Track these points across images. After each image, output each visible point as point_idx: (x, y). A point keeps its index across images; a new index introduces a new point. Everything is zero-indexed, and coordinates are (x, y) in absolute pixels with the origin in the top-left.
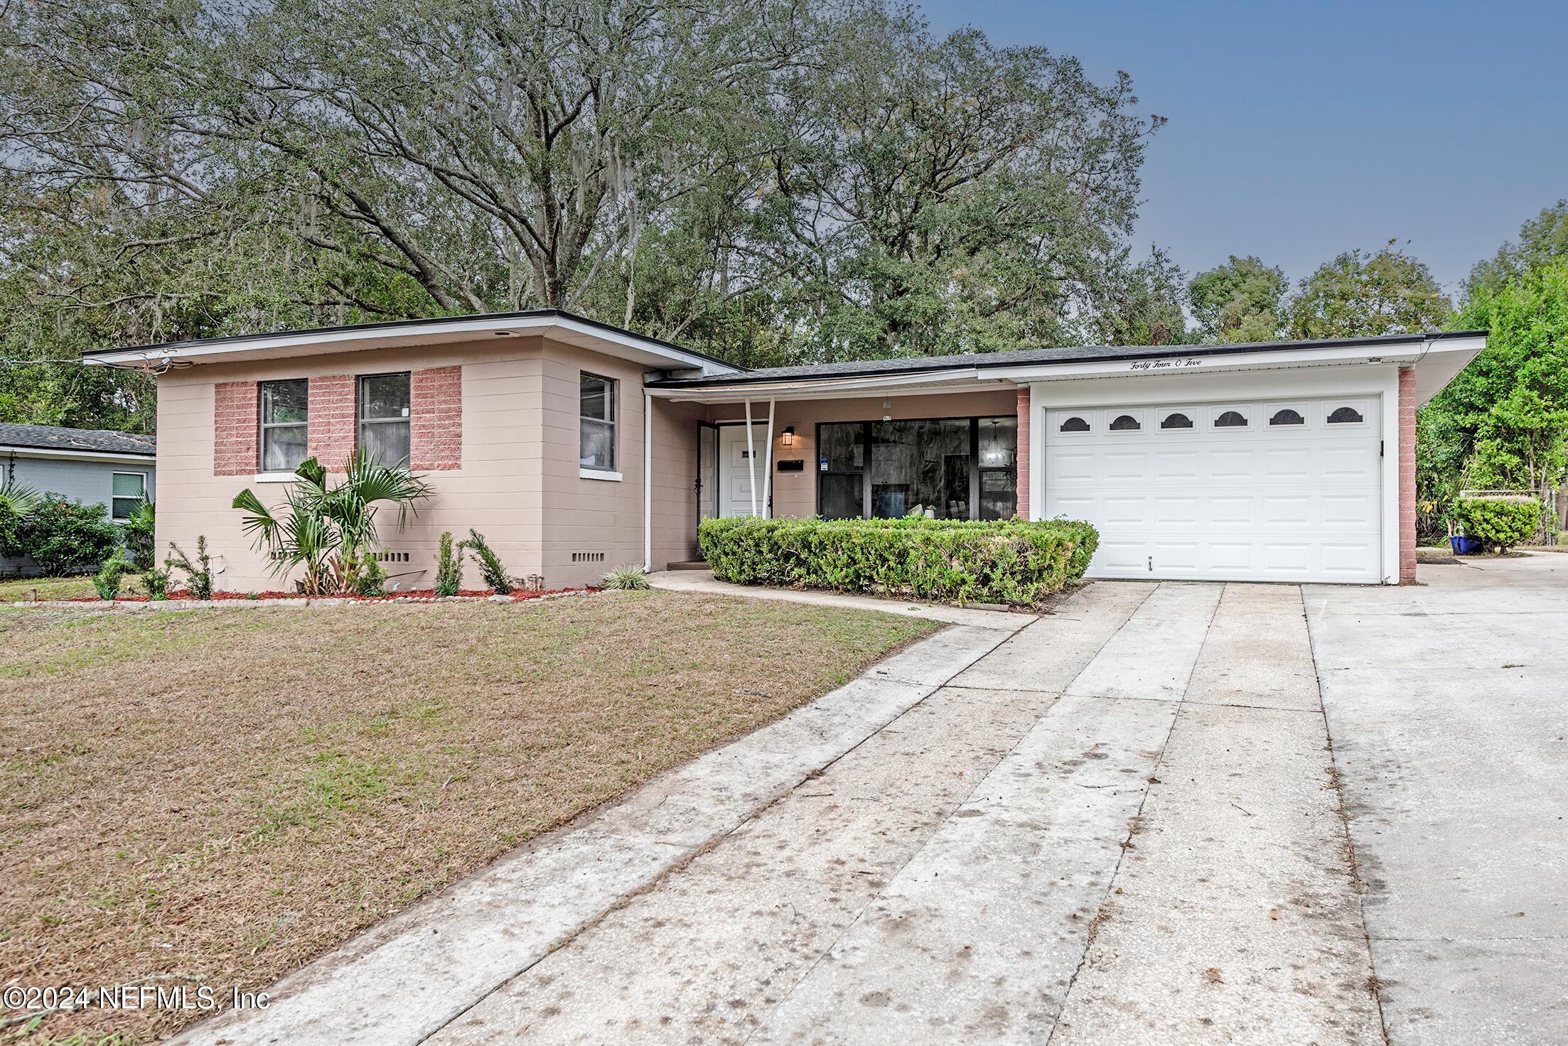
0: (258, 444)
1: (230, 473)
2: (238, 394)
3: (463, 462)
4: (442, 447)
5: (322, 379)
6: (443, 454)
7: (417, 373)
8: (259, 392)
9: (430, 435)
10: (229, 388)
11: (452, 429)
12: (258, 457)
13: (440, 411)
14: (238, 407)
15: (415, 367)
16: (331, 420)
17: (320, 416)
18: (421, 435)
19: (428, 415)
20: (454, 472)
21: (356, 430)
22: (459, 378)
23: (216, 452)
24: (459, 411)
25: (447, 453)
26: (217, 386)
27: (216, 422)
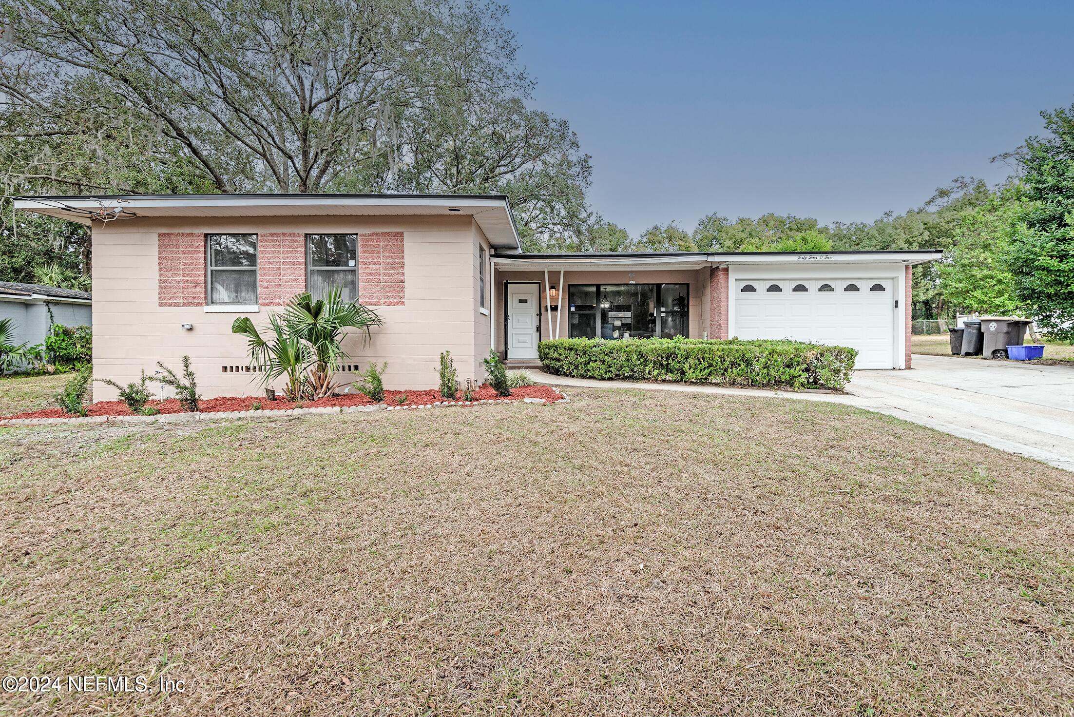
0: (206, 282)
1: (177, 305)
2: (183, 243)
3: (406, 300)
4: (388, 289)
5: (272, 235)
6: (388, 294)
7: (365, 235)
8: (206, 242)
9: (377, 280)
10: (173, 237)
11: (396, 277)
12: (206, 292)
13: (385, 263)
14: (183, 253)
15: (362, 231)
16: (282, 267)
17: (270, 263)
18: (368, 280)
19: (374, 266)
20: (399, 307)
21: (306, 275)
22: (402, 240)
23: (160, 287)
24: (402, 265)
25: (393, 293)
26: (160, 235)
27: (160, 264)
